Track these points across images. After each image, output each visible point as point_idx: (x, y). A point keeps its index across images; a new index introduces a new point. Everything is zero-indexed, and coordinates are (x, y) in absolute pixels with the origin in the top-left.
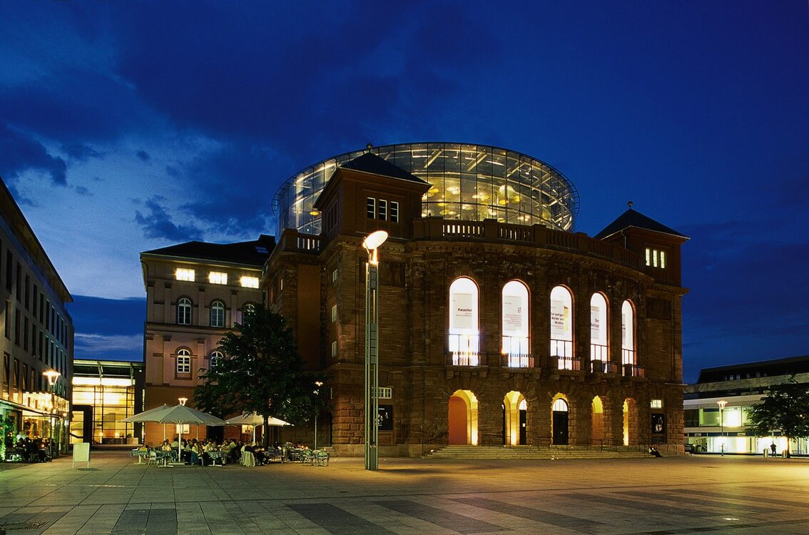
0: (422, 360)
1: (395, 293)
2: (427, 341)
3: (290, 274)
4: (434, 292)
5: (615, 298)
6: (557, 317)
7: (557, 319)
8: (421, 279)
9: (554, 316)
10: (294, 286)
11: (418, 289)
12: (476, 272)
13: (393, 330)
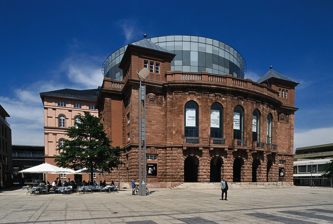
0: (171, 142)
1: (158, 109)
2: (174, 132)
3: (108, 100)
4: (177, 108)
5: (264, 112)
6: (236, 121)
7: (237, 122)
8: (171, 101)
9: (235, 120)
10: (109, 106)
11: (169, 107)
12: (197, 98)
13: (157, 127)
